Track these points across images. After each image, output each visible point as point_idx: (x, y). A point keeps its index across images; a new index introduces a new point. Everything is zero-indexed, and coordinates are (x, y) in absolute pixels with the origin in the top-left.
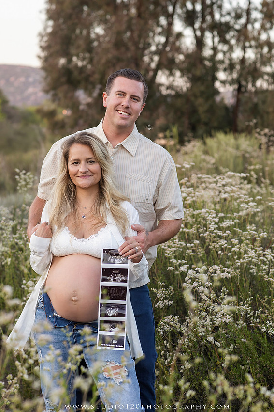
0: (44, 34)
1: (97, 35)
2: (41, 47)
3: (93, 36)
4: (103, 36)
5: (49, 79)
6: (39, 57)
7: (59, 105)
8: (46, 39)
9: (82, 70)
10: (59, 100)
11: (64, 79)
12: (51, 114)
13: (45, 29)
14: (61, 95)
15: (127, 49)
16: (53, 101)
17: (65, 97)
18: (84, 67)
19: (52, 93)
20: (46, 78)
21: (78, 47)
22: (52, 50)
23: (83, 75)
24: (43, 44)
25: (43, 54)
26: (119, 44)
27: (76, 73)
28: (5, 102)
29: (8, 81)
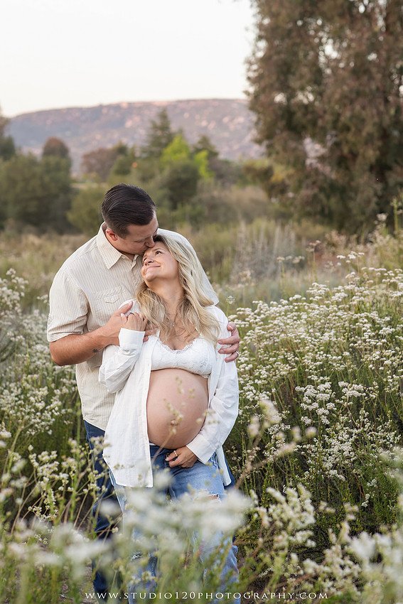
0: (253, 60)
1: (327, 57)
2: (249, 78)
3: (322, 59)
4: (338, 61)
5: (261, 123)
6: (247, 93)
7: (277, 161)
8: (255, 67)
9: (307, 108)
10: (277, 153)
11: (282, 124)
12: (266, 174)
13: (254, 54)
14: (278, 147)
15: (371, 78)
16: (269, 154)
17: (285, 149)
18: (311, 104)
19: (266, 143)
20: (257, 123)
21: (302, 77)
22: (263, 84)
23: (309, 117)
24: (252, 75)
25: (252, 90)
26: (361, 70)
27: (299, 115)
28: (213, 154)
29: (219, 122)
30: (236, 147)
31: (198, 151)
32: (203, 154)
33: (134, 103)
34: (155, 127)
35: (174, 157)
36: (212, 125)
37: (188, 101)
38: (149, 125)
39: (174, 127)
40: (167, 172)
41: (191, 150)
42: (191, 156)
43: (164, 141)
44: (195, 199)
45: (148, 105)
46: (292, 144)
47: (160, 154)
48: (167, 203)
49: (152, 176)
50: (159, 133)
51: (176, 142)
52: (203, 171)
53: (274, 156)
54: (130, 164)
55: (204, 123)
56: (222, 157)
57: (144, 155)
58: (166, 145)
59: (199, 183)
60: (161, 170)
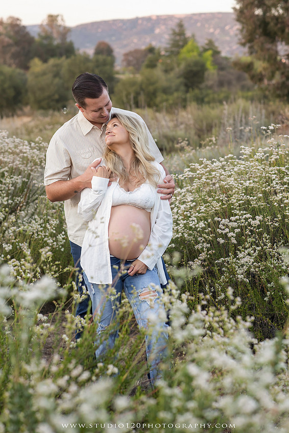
5: (245, 30)
6: (234, 9)
9: (277, 19)
10: (257, 52)
11: (259, 31)
12: (249, 67)
14: (257, 47)
16: (251, 53)
17: (262, 50)
18: (280, 16)
19: (248, 45)
20: (241, 31)
22: (246, 2)
23: (279, 26)
25: (238, 6)
27: (272, 24)
28: (216, 53)
29: (223, 30)
31: (205, 50)
32: (210, 53)
33: (161, 16)
34: (175, 34)
35: (188, 55)
36: (218, 31)
37: (200, 14)
38: (171, 32)
39: (188, 34)
40: (182, 66)
41: (201, 49)
42: (200, 55)
43: (181, 43)
44: (202, 86)
45: (171, 18)
46: (268, 46)
47: (178, 53)
48: (183, 88)
49: (172, 69)
50: (178, 38)
51: (190, 43)
52: (209, 65)
53: (254, 55)
54: (157, 60)
55: (211, 30)
56: (223, 54)
57: (167, 54)
58: (183, 46)
59: (206, 74)
60: (179, 65)
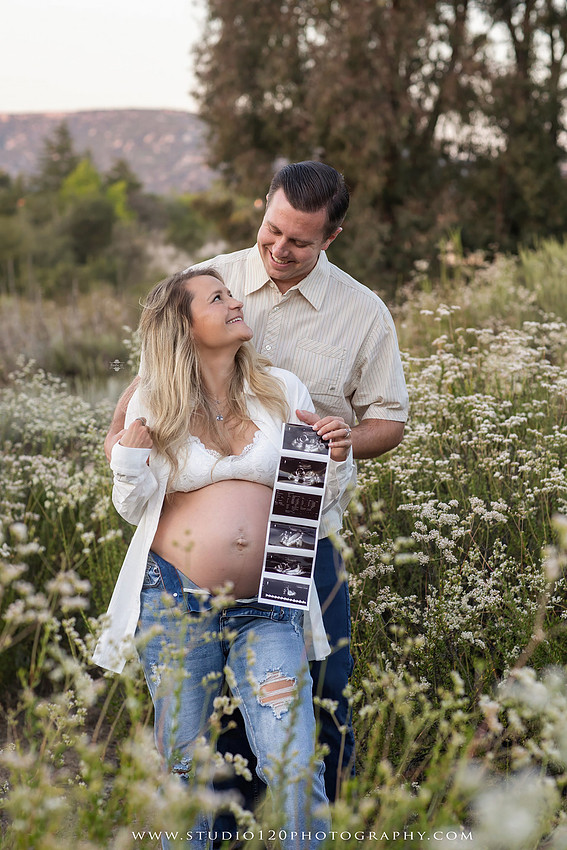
0: (203, 46)
1: (310, 44)
2: (198, 74)
3: (303, 48)
4: (325, 49)
5: (216, 139)
6: (195, 95)
7: (239, 191)
8: (207, 57)
9: (282, 118)
10: (239, 180)
11: (246, 139)
12: (223, 210)
13: (205, 39)
14: (241, 171)
15: (374, 73)
16: (227, 183)
17: (251, 174)
18: (286, 112)
19: (223, 166)
20: (209, 138)
21: (275, 71)
22: (219, 81)
23: (286, 129)
24: (203, 68)
25: (202, 90)
26: (358, 63)
27: (271, 126)
28: (133, 187)
29: (139, 143)
30: (163, 177)
31: (112, 181)
32: (120, 187)
33: (17, 116)
34: (50, 146)
35: (78, 190)
36: (129, 147)
37: (95, 113)
38: (41, 145)
39: (78, 147)
40: (69, 212)
41: (103, 180)
42: (103, 189)
43: (64, 167)
44: (109, 250)
45: (36, 119)
47: (58, 187)
48: (70, 255)
49: (48, 218)
50: (56, 157)
51: (81, 170)
52: (120, 210)
53: (234, 185)
54: (15, 200)
55: (117, 144)
56: (147, 190)
57: (36, 188)
58: (67, 174)
59: (116, 228)
60: (61, 208)
